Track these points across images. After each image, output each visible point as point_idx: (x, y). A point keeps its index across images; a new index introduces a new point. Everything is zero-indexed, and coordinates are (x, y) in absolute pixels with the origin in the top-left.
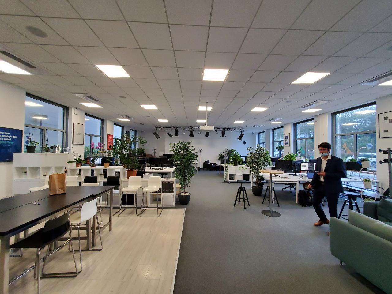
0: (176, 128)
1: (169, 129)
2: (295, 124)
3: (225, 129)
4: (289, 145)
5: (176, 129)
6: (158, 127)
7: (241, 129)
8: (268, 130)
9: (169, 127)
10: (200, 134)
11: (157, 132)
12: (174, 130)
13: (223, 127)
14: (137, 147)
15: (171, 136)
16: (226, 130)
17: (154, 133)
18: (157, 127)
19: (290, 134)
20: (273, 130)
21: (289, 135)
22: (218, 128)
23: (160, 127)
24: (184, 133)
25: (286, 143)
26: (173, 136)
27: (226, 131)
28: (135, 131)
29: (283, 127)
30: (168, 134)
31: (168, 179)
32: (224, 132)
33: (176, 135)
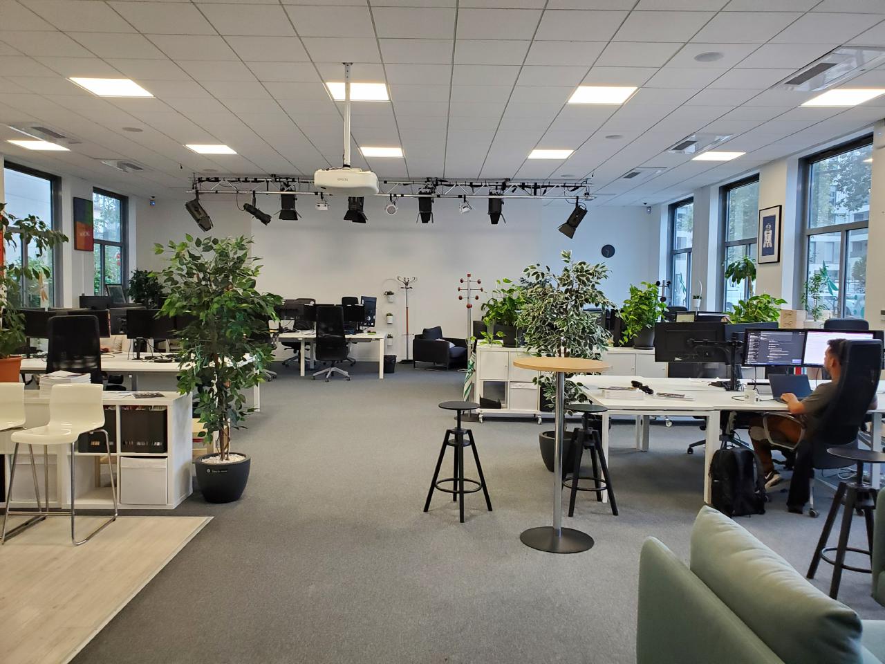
0: (285, 181)
1: (256, 186)
2: (807, 162)
3: (504, 187)
4: (774, 258)
5: (288, 186)
6: (208, 180)
7: (577, 188)
8: (704, 189)
9: (256, 181)
10: (391, 211)
11: (203, 203)
12: (276, 192)
13: (496, 180)
14: (132, 267)
15: (265, 219)
16: (508, 190)
17: (187, 205)
18: (200, 180)
19: (781, 206)
20: (725, 190)
21: (776, 212)
22: (471, 185)
23: (217, 180)
24: (323, 208)
25: (767, 251)
26: (275, 219)
27: (507, 196)
28: (123, 200)
29: (755, 178)
30: (251, 209)
31: (153, 396)
32: (500, 202)
33: (289, 213)
